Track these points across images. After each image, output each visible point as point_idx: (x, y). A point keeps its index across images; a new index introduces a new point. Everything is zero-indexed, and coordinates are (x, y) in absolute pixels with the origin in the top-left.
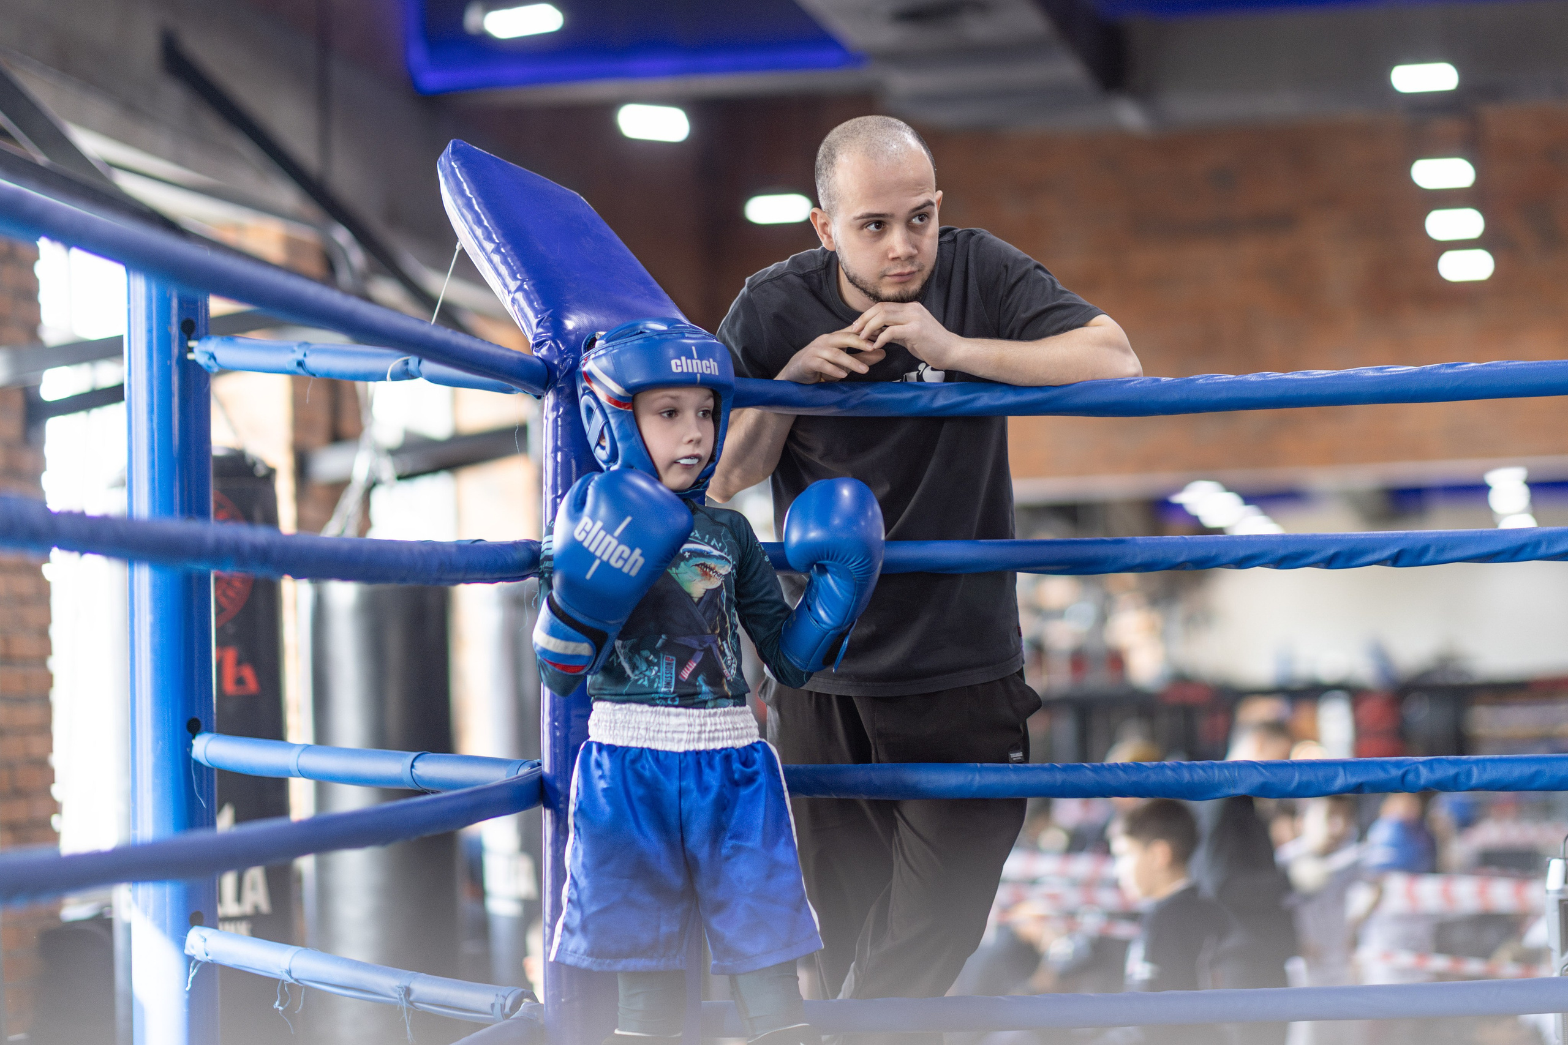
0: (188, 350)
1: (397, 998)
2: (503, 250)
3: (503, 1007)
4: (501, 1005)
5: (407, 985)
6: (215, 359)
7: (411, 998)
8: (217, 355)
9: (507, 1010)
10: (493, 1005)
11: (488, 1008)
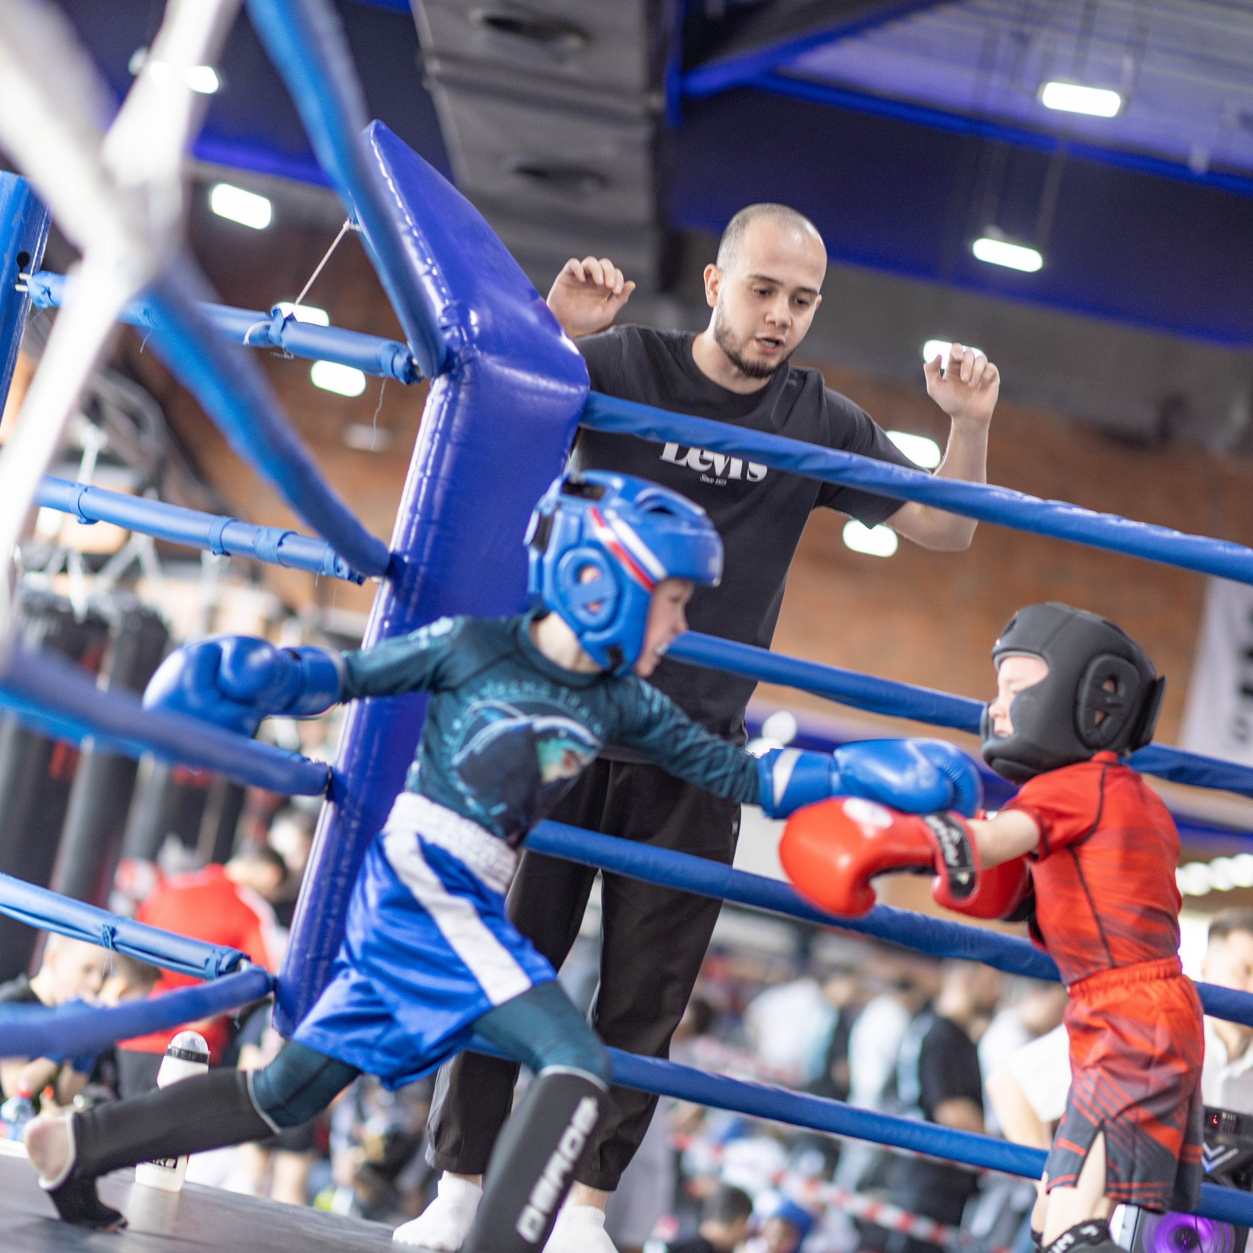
0: (17, 281)
1: (100, 938)
2: (416, 233)
3: (218, 963)
4: (217, 962)
5: (114, 926)
6: (49, 294)
7: (116, 939)
8: (51, 291)
9: (223, 967)
10: (207, 961)
11: (201, 963)
